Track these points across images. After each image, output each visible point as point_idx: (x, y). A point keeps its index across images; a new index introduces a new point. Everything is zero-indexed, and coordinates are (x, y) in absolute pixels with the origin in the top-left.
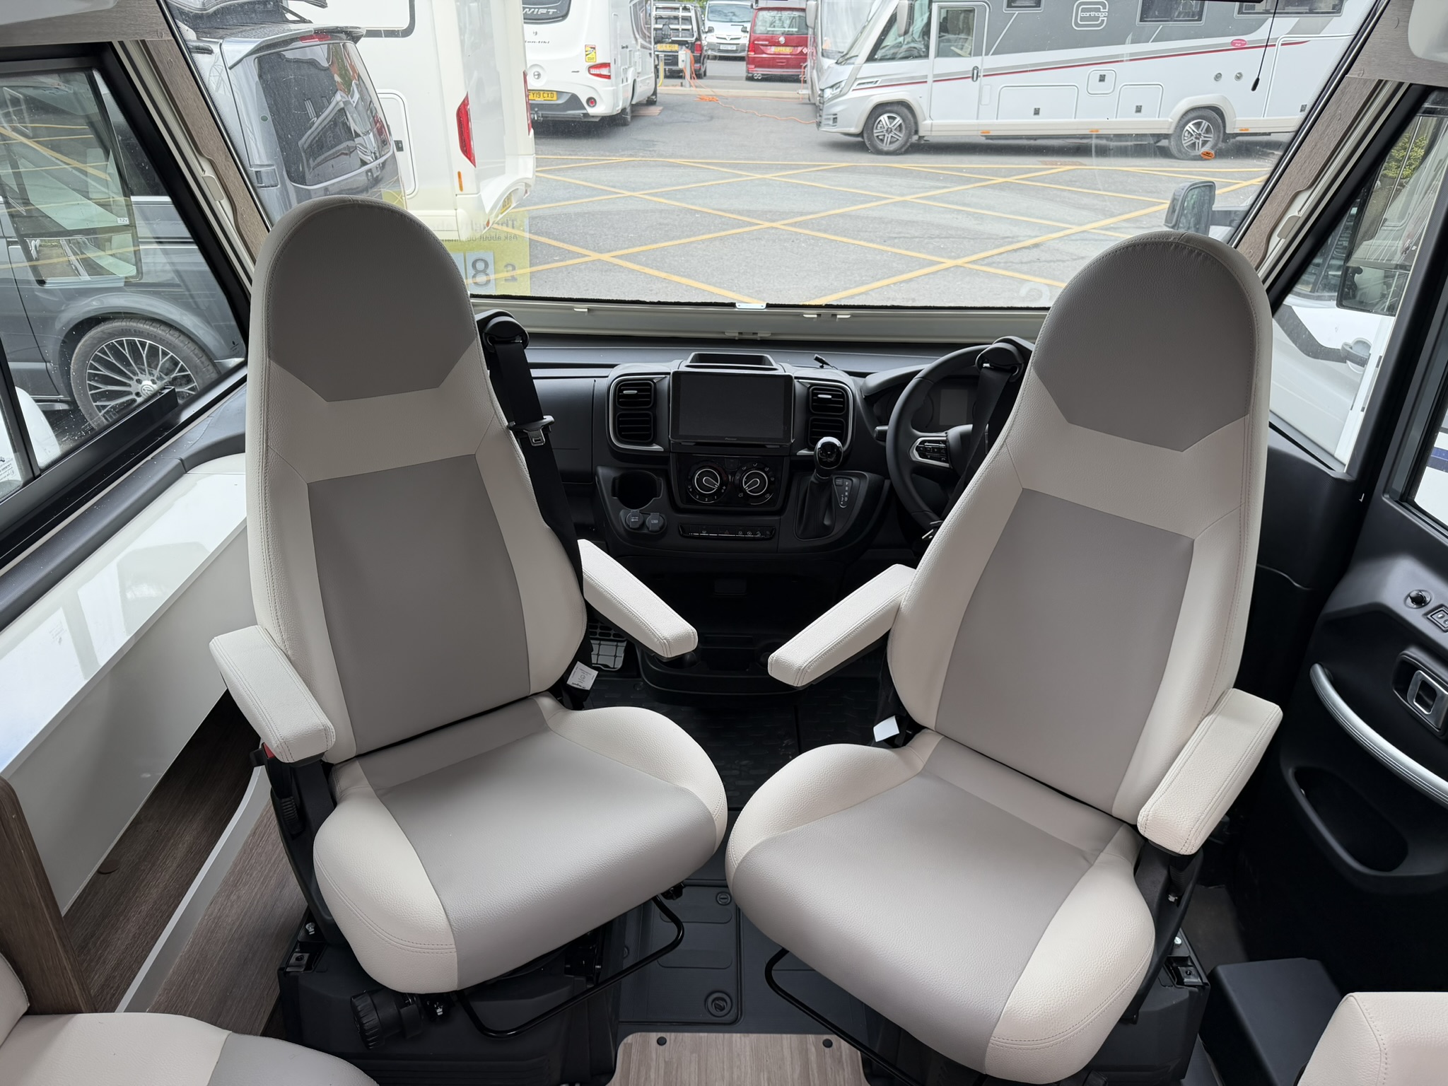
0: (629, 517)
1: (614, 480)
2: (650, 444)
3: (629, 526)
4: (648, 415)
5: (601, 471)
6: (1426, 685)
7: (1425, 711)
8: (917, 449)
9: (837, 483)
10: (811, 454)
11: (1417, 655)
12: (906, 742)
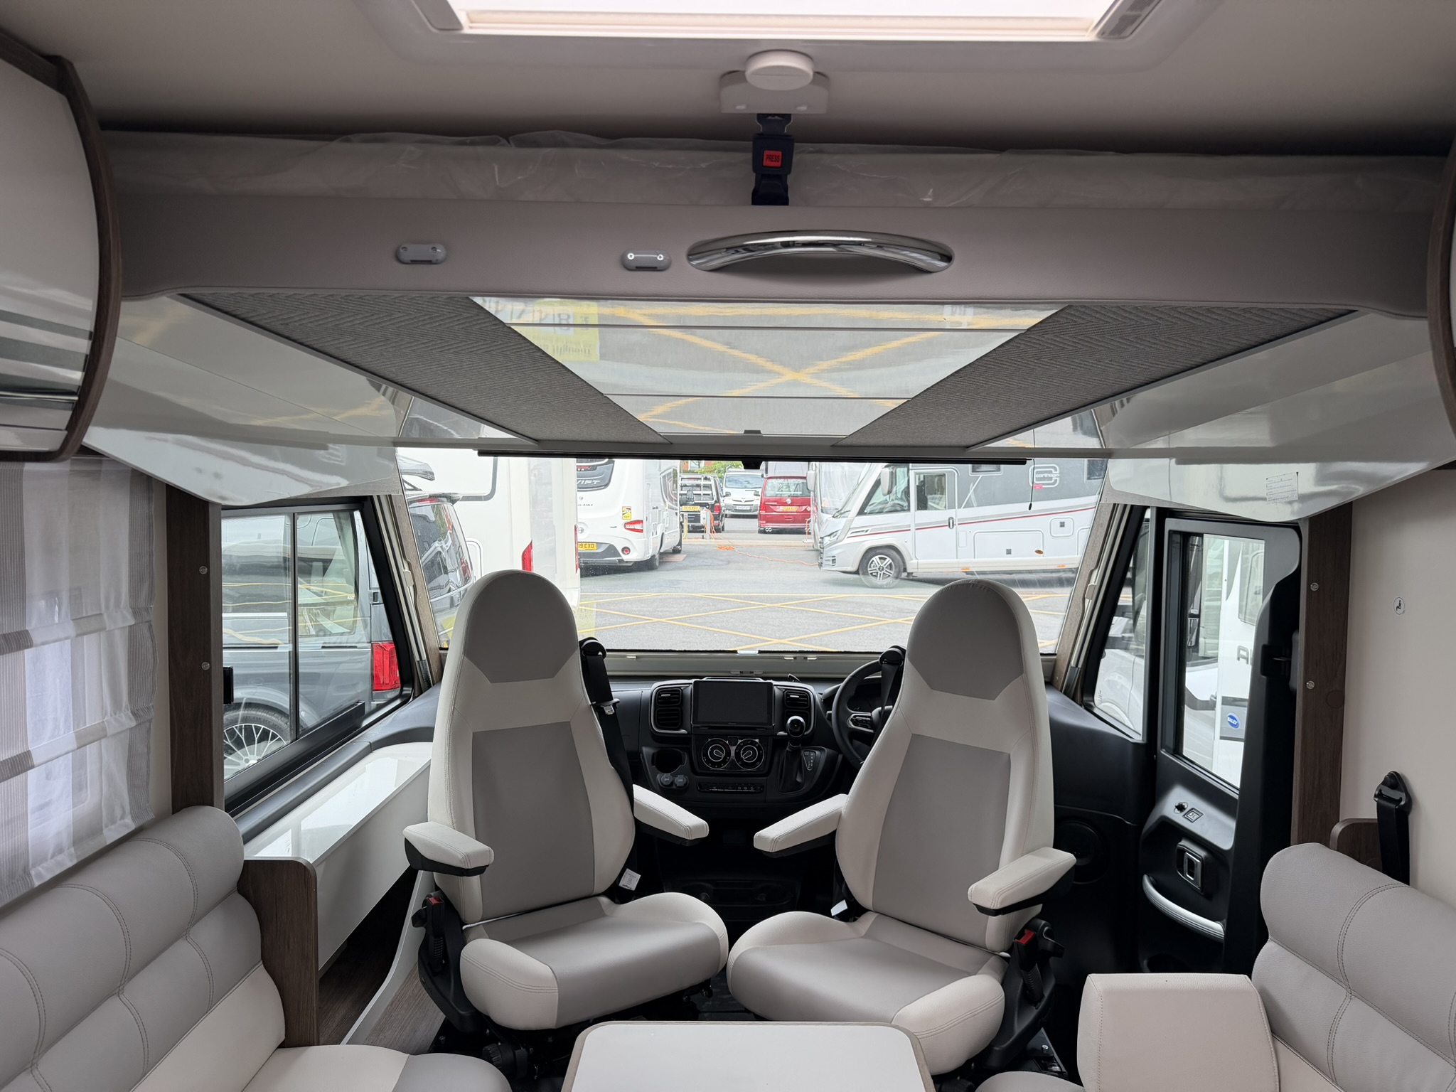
0: (665, 778)
1: (654, 754)
2: (678, 729)
3: (663, 784)
4: (677, 710)
5: (644, 748)
6: (1190, 861)
7: (1192, 879)
8: (852, 720)
9: (804, 754)
10: (786, 734)
11: (1184, 843)
12: (855, 920)
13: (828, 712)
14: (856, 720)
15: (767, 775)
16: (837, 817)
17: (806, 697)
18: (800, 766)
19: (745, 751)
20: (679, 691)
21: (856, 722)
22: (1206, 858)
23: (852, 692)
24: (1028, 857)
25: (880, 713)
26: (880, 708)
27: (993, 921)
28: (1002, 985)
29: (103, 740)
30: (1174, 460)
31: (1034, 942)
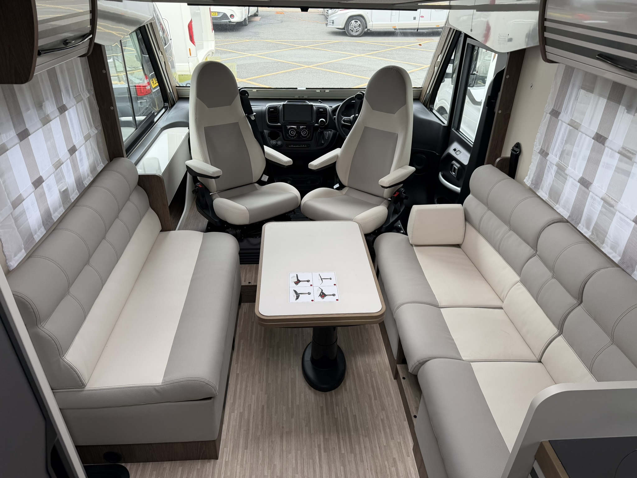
0: (274, 142)
1: (269, 133)
2: (277, 123)
3: (273, 145)
4: (276, 116)
5: (265, 131)
6: (455, 168)
7: (454, 174)
8: (343, 120)
9: (325, 132)
10: (318, 125)
11: (454, 162)
12: (341, 190)
13: (334, 117)
14: (345, 120)
15: (311, 140)
16: (337, 157)
17: (326, 110)
18: (323, 138)
19: (303, 132)
20: (277, 108)
21: (344, 121)
22: (459, 167)
23: (343, 109)
24: (400, 169)
25: (353, 117)
26: (354, 115)
27: (386, 190)
28: (388, 209)
29: (90, 139)
30: (475, 10)
31: (399, 195)
